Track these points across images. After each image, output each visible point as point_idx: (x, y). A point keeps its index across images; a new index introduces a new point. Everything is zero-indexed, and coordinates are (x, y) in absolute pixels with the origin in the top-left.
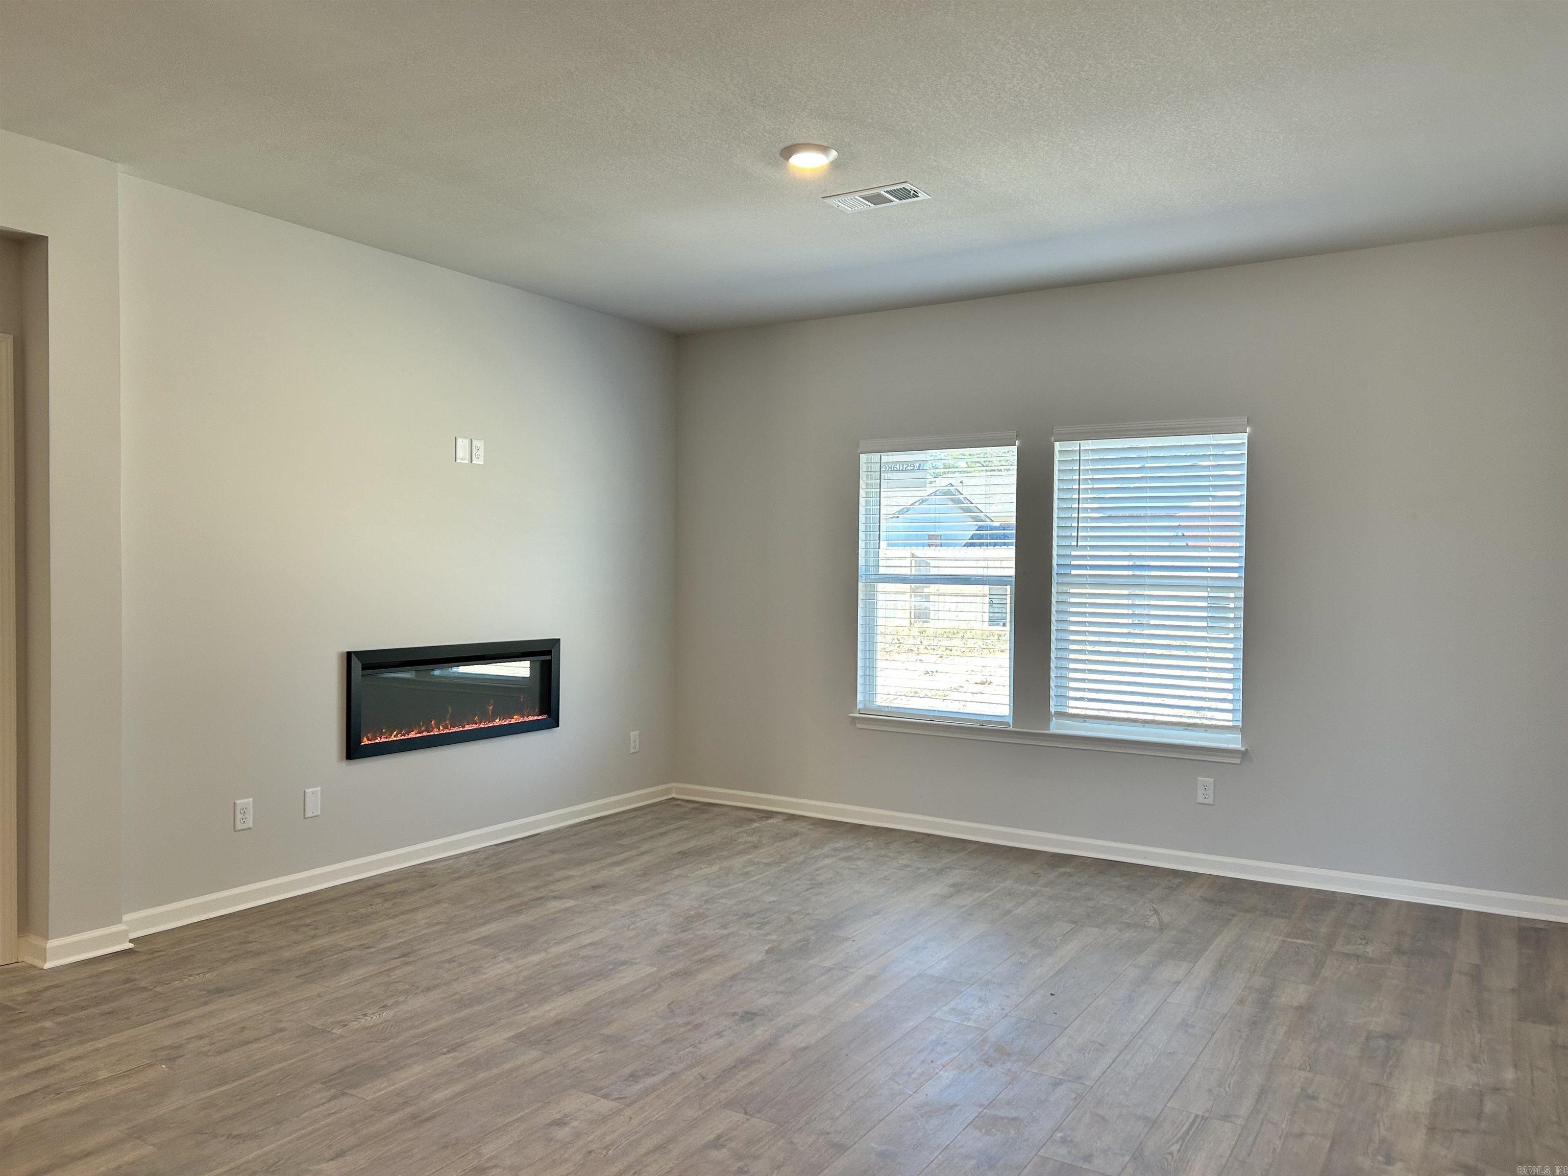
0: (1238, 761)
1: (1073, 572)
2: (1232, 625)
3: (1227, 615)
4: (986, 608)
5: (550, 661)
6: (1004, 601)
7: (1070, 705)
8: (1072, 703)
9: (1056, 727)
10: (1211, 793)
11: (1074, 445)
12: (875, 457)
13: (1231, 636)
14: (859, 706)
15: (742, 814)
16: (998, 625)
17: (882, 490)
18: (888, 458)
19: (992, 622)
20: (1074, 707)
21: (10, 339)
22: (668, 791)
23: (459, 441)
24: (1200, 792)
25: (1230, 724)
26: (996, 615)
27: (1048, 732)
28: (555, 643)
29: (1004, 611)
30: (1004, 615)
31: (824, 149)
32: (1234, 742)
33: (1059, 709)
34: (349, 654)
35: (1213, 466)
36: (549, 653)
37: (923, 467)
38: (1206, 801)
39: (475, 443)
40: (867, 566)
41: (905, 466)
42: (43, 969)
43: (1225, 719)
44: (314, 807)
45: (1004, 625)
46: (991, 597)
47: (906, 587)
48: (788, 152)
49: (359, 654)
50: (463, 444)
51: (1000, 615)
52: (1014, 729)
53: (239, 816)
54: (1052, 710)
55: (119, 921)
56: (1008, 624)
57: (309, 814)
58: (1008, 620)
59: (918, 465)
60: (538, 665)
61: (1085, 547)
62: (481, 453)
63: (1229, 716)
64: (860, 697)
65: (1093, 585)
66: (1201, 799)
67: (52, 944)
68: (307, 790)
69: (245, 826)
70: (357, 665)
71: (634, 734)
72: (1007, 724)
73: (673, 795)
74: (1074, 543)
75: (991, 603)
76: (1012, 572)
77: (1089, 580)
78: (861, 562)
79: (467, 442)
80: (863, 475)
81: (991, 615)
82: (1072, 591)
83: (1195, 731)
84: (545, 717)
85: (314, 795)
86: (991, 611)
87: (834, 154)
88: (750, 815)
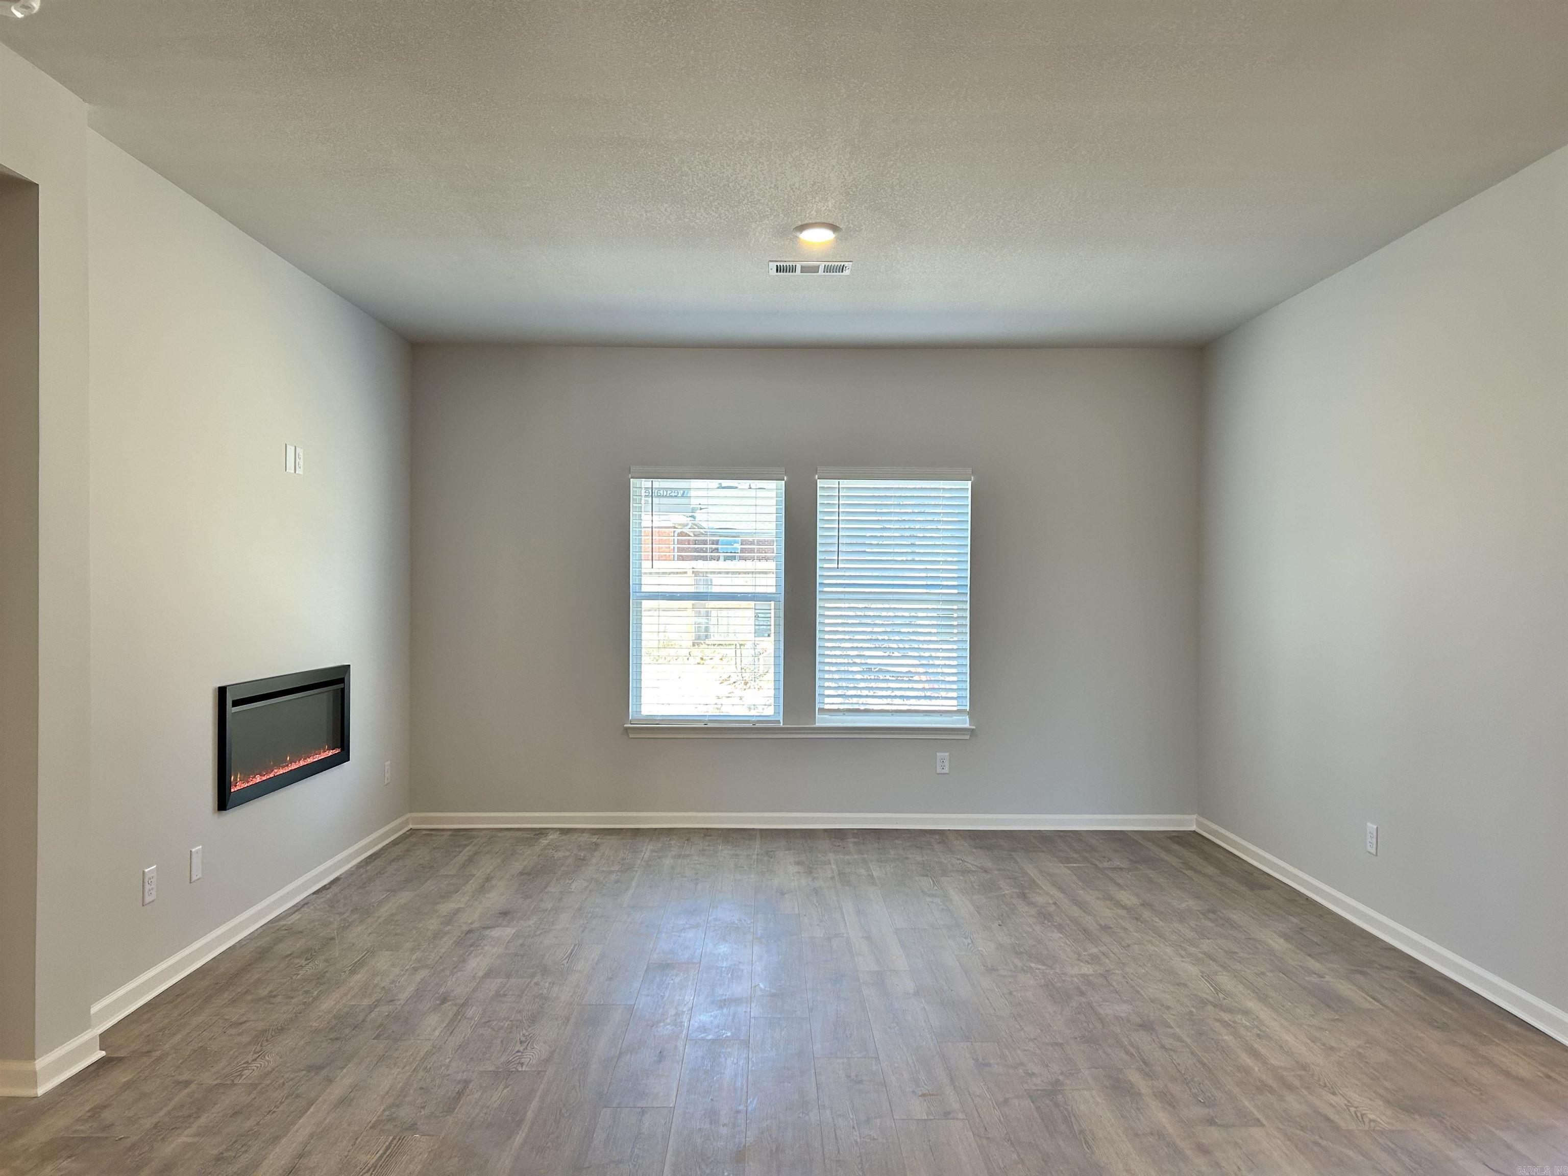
0: (967, 737)
2: (955, 631)
3: (952, 623)
4: (752, 621)
5: (343, 689)
6: (768, 615)
7: (826, 702)
8: (827, 700)
9: (822, 721)
10: (947, 764)
11: (834, 483)
12: (644, 482)
13: (955, 639)
14: (631, 717)
16: (763, 636)
17: (654, 513)
19: (757, 633)
20: (830, 703)
22: (407, 822)
23: (288, 448)
24: (939, 764)
25: (955, 709)
26: (762, 627)
27: (814, 726)
28: (345, 669)
29: (769, 623)
30: (768, 627)
32: (964, 722)
33: (823, 706)
34: (221, 689)
35: (945, 506)
36: (342, 680)
37: (687, 493)
38: (943, 771)
39: (298, 450)
40: (638, 584)
41: (669, 492)
42: (37, 1097)
43: (952, 705)
44: (197, 868)
45: (769, 636)
46: (757, 611)
47: (688, 604)
49: (229, 688)
50: (291, 453)
51: (765, 627)
52: (784, 726)
53: (147, 887)
54: (818, 707)
56: (772, 635)
57: (193, 878)
58: (773, 631)
59: (682, 492)
60: (334, 694)
61: (843, 569)
62: (301, 461)
63: (959, 702)
64: (631, 708)
66: (939, 770)
67: (40, 1063)
68: (193, 850)
69: (150, 899)
71: (387, 765)
72: (779, 722)
73: (411, 826)
74: (836, 566)
75: (757, 617)
76: (781, 590)
78: (631, 581)
79: (293, 449)
80: (633, 498)
81: (757, 627)
82: (834, 606)
83: (933, 716)
84: (337, 751)
85: (197, 854)
86: (757, 624)
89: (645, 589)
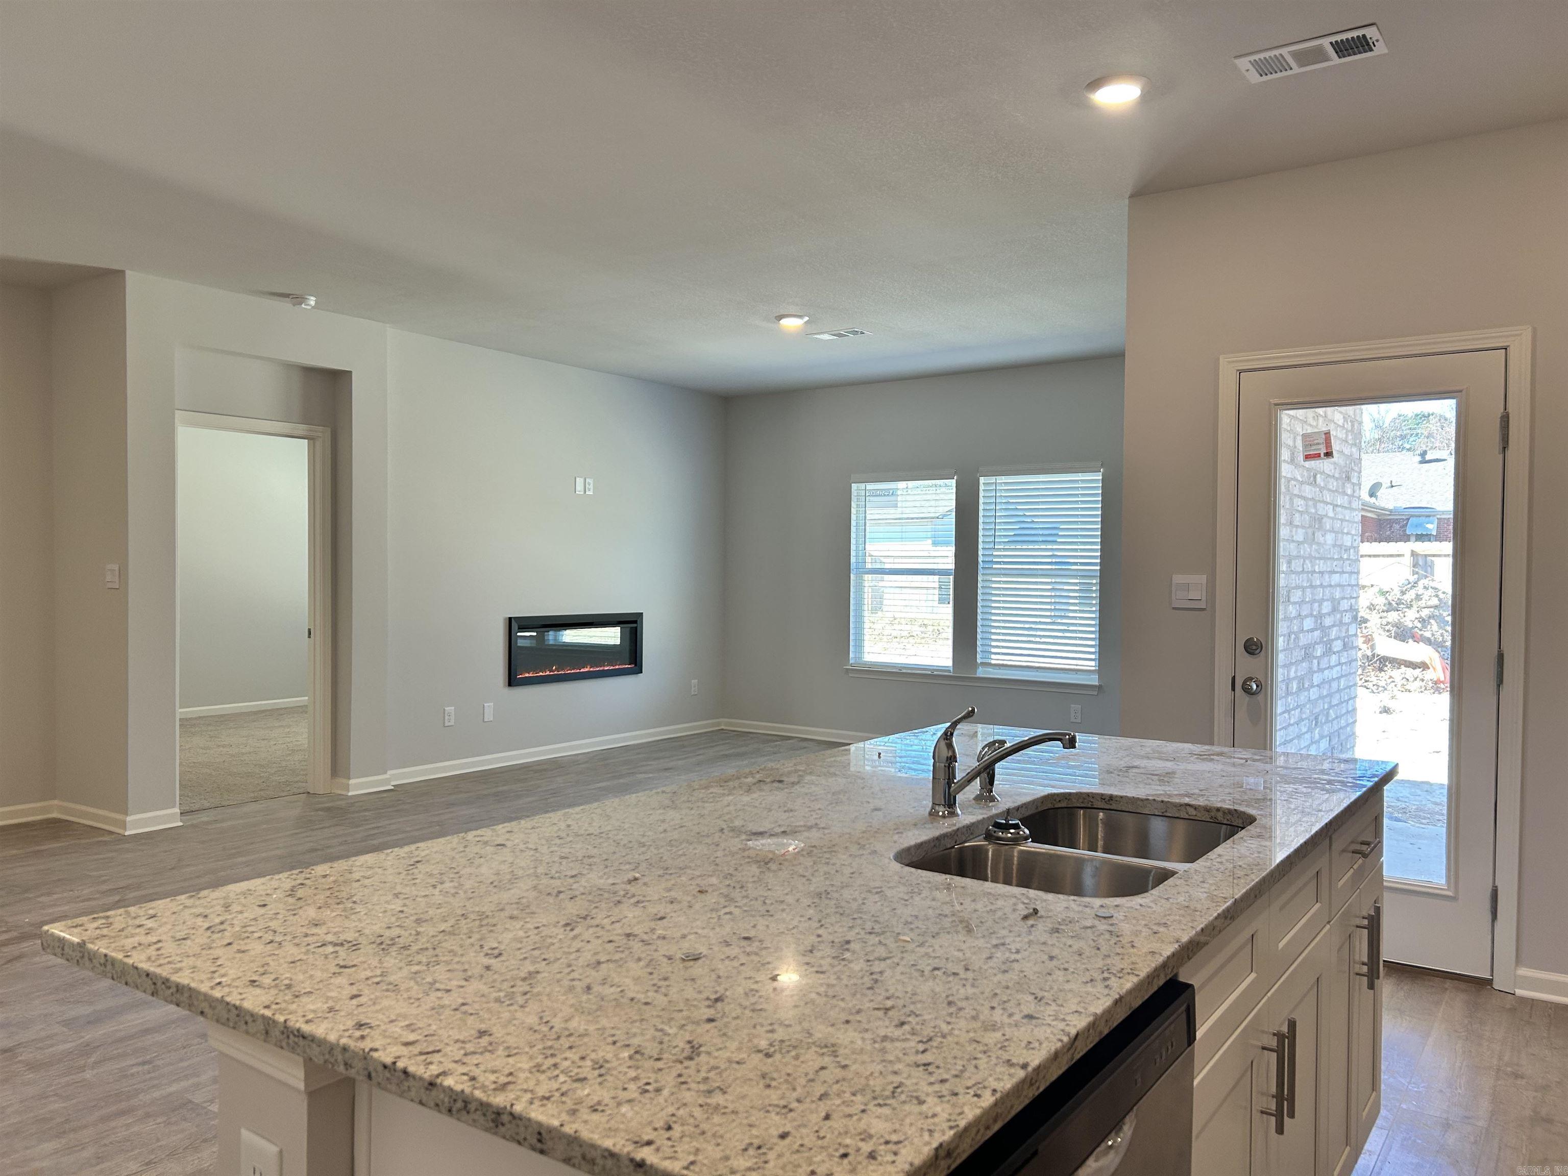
0: (1095, 693)
1: (995, 566)
2: (1094, 602)
3: (1091, 595)
4: (937, 591)
5: (636, 628)
6: (947, 587)
7: (992, 658)
8: (993, 656)
9: (981, 672)
10: (1079, 715)
11: (992, 479)
12: (862, 486)
13: (1093, 609)
14: (851, 662)
15: (770, 738)
16: (945, 603)
17: (867, 509)
18: (870, 486)
19: (941, 601)
20: (995, 659)
21: (329, 430)
22: (719, 724)
23: (578, 479)
24: (1073, 714)
25: (1091, 668)
26: (943, 596)
27: (974, 676)
28: (640, 615)
29: (948, 594)
30: (948, 597)
31: (800, 317)
32: (1094, 680)
33: (984, 661)
34: (510, 619)
35: (1081, 494)
36: (635, 622)
37: (896, 492)
38: (1076, 721)
39: (587, 480)
40: (857, 563)
42: (348, 796)
43: (1088, 665)
44: (489, 716)
45: (948, 603)
46: (937, 584)
48: (780, 317)
49: (518, 619)
50: (580, 482)
51: (945, 597)
52: (953, 675)
53: (447, 718)
54: (979, 661)
55: (385, 773)
56: (951, 602)
57: (486, 720)
58: (952, 600)
59: (892, 491)
60: (628, 630)
61: (999, 550)
62: (591, 486)
63: (1093, 663)
64: (851, 655)
65: (1005, 575)
66: (1073, 720)
67: (352, 782)
68: (485, 704)
69: (450, 724)
70: (515, 626)
71: (695, 682)
72: (949, 671)
73: (723, 727)
74: (993, 547)
75: (939, 588)
76: (952, 566)
77: (1003, 572)
78: (853, 560)
79: (582, 480)
80: (854, 499)
81: (940, 597)
82: (994, 579)
83: (1069, 674)
84: (631, 665)
85: (489, 706)
86: (939, 594)
87: (806, 319)
88: (775, 738)
89: (869, 566)
